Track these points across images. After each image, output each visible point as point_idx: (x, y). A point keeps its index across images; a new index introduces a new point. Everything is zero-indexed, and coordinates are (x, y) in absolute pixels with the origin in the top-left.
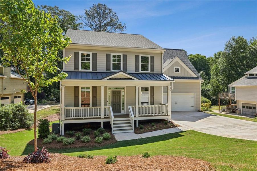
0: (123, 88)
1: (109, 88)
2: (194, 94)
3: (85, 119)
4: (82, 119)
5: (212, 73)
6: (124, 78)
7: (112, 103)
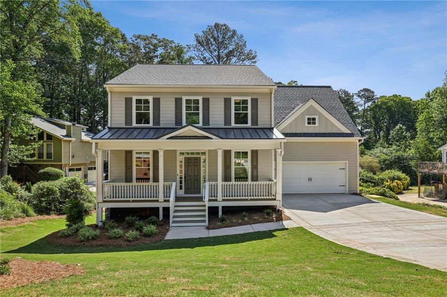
0: (204, 153)
1: (181, 153)
2: (346, 163)
3: (133, 201)
4: (129, 201)
5: (419, 126)
6: (197, 136)
7: (185, 177)
